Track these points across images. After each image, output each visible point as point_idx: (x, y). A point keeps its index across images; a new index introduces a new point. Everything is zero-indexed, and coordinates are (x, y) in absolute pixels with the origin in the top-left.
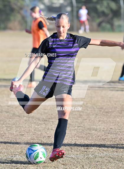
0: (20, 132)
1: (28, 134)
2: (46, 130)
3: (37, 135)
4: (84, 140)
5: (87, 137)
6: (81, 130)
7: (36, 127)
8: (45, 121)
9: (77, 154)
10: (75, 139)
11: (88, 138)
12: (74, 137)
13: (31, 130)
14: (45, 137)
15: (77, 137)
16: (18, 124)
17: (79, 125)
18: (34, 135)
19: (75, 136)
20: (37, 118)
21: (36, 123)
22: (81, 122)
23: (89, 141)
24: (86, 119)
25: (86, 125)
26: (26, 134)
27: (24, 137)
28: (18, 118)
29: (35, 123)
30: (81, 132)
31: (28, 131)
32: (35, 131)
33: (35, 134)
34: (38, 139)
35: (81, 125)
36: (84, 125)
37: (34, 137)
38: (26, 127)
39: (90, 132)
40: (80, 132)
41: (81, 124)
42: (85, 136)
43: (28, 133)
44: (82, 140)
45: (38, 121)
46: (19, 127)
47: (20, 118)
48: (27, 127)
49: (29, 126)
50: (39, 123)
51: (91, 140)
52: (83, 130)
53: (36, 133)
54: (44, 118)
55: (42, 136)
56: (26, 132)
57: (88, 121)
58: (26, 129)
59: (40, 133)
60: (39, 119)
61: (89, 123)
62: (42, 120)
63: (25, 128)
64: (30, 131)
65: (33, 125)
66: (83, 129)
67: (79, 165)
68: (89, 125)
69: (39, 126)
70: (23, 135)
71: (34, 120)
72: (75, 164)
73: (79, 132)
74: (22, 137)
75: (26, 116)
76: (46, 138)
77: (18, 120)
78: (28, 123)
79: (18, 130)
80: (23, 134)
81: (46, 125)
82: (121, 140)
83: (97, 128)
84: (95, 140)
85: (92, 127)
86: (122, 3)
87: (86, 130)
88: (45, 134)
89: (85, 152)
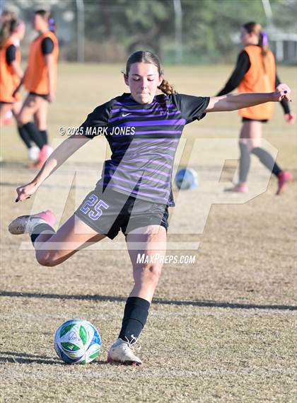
2: (13, 262)
4: (90, 284)
5: (96, 279)
6: (84, 265)
8: (11, 243)
9: (75, 313)
10: (71, 282)
11: (99, 280)
12: (70, 278)
14: (10, 277)
15: (75, 277)
19: (71, 275)
25: (95, 253)
35: (86, 254)
36: (90, 254)
39: (102, 268)
40: (82, 268)
42: (91, 276)
44: (87, 284)
51: (103, 284)
55: (4, 275)
62: (6, 243)
66: (90, 261)
68: (101, 254)
73: (80, 267)
76: (12, 280)
81: (13, 251)
82: (165, 286)
83: (118, 259)
84: (113, 284)
85: (107, 257)
86: (177, 6)
87: (95, 264)
88: (11, 270)
89: (92, 309)
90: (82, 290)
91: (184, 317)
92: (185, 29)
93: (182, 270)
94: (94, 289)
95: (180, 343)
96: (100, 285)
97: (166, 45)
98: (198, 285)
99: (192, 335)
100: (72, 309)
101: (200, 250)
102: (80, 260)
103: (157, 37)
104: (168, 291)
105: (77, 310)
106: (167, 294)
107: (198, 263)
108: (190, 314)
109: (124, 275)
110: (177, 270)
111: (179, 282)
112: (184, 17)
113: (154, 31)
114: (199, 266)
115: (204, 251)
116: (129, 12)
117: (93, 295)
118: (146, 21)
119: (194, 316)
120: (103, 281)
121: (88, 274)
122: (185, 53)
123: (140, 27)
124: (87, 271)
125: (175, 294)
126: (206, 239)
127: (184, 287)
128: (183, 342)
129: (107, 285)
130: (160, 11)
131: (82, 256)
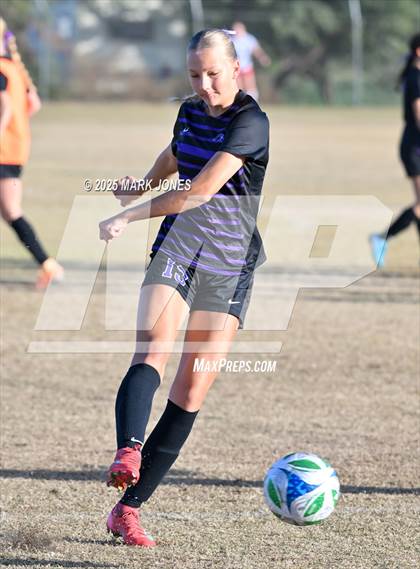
0: (13, 436)
1: (42, 441)
2: (100, 428)
3: (71, 444)
4: (227, 462)
5: (237, 455)
6: (216, 431)
7: (68, 418)
8: (96, 398)
9: (204, 511)
10: (196, 460)
11: (240, 456)
12: (195, 454)
13: (49, 428)
14: (97, 453)
15: (202, 452)
16: (7, 408)
17: (210, 414)
18: (59, 444)
19: (195, 449)
20: (70, 391)
21: (68, 405)
22: (216, 403)
23: (241, 466)
24: (232, 395)
25: (233, 413)
26: (34, 440)
27: (28, 451)
28: (8, 388)
29: (64, 405)
30: (218, 434)
31: (40, 433)
32: (64, 434)
33: (62, 442)
34: (74, 458)
35: (218, 414)
36: (226, 414)
37: (59, 452)
38: (32, 420)
39: (245, 437)
40: (212, 437)
41: (218, 409)
42: (228, 451)
43: (39, 438)
44: (221, 464)
45: (73, 399)
46: (9, 419)
47: (15, 390)
48: (37, 418)
49: (45, 415)
50: (79, 408)
51: (249, 463)
52: (222, 430)
53: (65, 438)
54: (95, 388)
55: (86, 450)
56: (34, 436)
57: (239, 399)
58: (32, 427)
59: (80, 439)
60: (77, 394)
61: (244, 408)
62: (89, 398)
63: (31, 423)
64: (48, 433)
65: (56, 412)
66: (225, 426)
67: (210, 547)
68: (243, 414)
69: (77, 417)
70: (25, 445)
71: (59, 395)
72: (194, 544)
73: (209, 435)
74: (18, 452)
75: (33, 384)
76: (101, 457)
77: (8, 395)
78: (39, 406)
79: (8, 430)
80: (24, 441)
81: (100, 411)
82: (349, 465)
83: (271, 423)
84: (264, 462)
85: (252, 419)
86: (355, 10)
87: (233, 430)
88: (98, 443)
89: (231, 504)
90: (213, 472)
91: (381, 515)
92: (367, 48)
93: (376, 439)
94: (234, 471)
95: (376, 558)
96: (243, 464)
97: (337, 74)
98: (402, 462)
99: (394, 544)
100: (198, 504)
101: (403, 407)
102: (209, 425)
103: (322, 62)
104: (355, 473)
105: (206, 506)
106: (353, 477)
107: (401, 427)
108: (390, 510)
109: (281, 447)
110: (366, 438)
111: (371, 459)
112: (367, 28)
113: (317, 50)
114: (403, 431)
115: (410, 409)
116: (277, 22)
117: (232, 479)
118: (304, 36)
119: (398, 513)
120: (248, 458)
121: (223, 447)
122: (368, 86)
123: (294, 44)
124: (221, 441)
125: (365, 477)
126: (413, 389)
127: (380, 466)
128: (381, 555)
129: (254, 464)
130: (327, 18)
131: (213, 418)
